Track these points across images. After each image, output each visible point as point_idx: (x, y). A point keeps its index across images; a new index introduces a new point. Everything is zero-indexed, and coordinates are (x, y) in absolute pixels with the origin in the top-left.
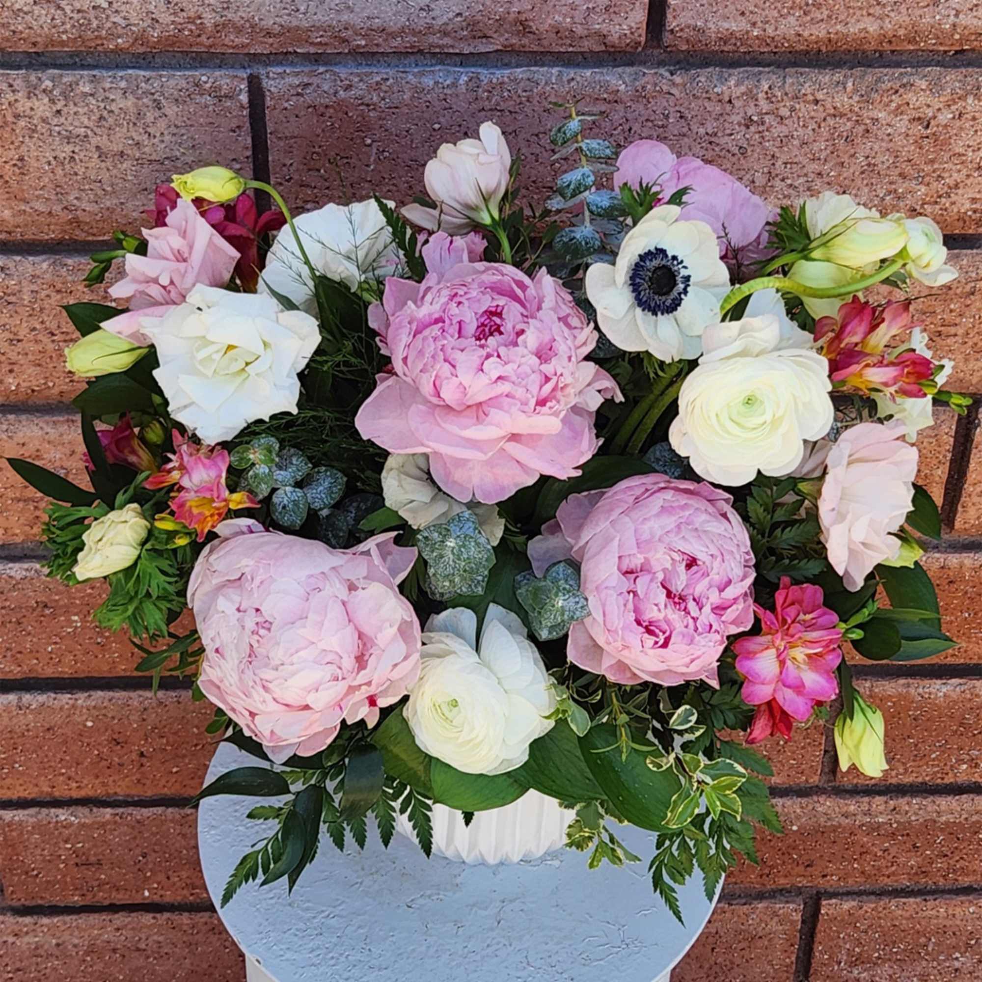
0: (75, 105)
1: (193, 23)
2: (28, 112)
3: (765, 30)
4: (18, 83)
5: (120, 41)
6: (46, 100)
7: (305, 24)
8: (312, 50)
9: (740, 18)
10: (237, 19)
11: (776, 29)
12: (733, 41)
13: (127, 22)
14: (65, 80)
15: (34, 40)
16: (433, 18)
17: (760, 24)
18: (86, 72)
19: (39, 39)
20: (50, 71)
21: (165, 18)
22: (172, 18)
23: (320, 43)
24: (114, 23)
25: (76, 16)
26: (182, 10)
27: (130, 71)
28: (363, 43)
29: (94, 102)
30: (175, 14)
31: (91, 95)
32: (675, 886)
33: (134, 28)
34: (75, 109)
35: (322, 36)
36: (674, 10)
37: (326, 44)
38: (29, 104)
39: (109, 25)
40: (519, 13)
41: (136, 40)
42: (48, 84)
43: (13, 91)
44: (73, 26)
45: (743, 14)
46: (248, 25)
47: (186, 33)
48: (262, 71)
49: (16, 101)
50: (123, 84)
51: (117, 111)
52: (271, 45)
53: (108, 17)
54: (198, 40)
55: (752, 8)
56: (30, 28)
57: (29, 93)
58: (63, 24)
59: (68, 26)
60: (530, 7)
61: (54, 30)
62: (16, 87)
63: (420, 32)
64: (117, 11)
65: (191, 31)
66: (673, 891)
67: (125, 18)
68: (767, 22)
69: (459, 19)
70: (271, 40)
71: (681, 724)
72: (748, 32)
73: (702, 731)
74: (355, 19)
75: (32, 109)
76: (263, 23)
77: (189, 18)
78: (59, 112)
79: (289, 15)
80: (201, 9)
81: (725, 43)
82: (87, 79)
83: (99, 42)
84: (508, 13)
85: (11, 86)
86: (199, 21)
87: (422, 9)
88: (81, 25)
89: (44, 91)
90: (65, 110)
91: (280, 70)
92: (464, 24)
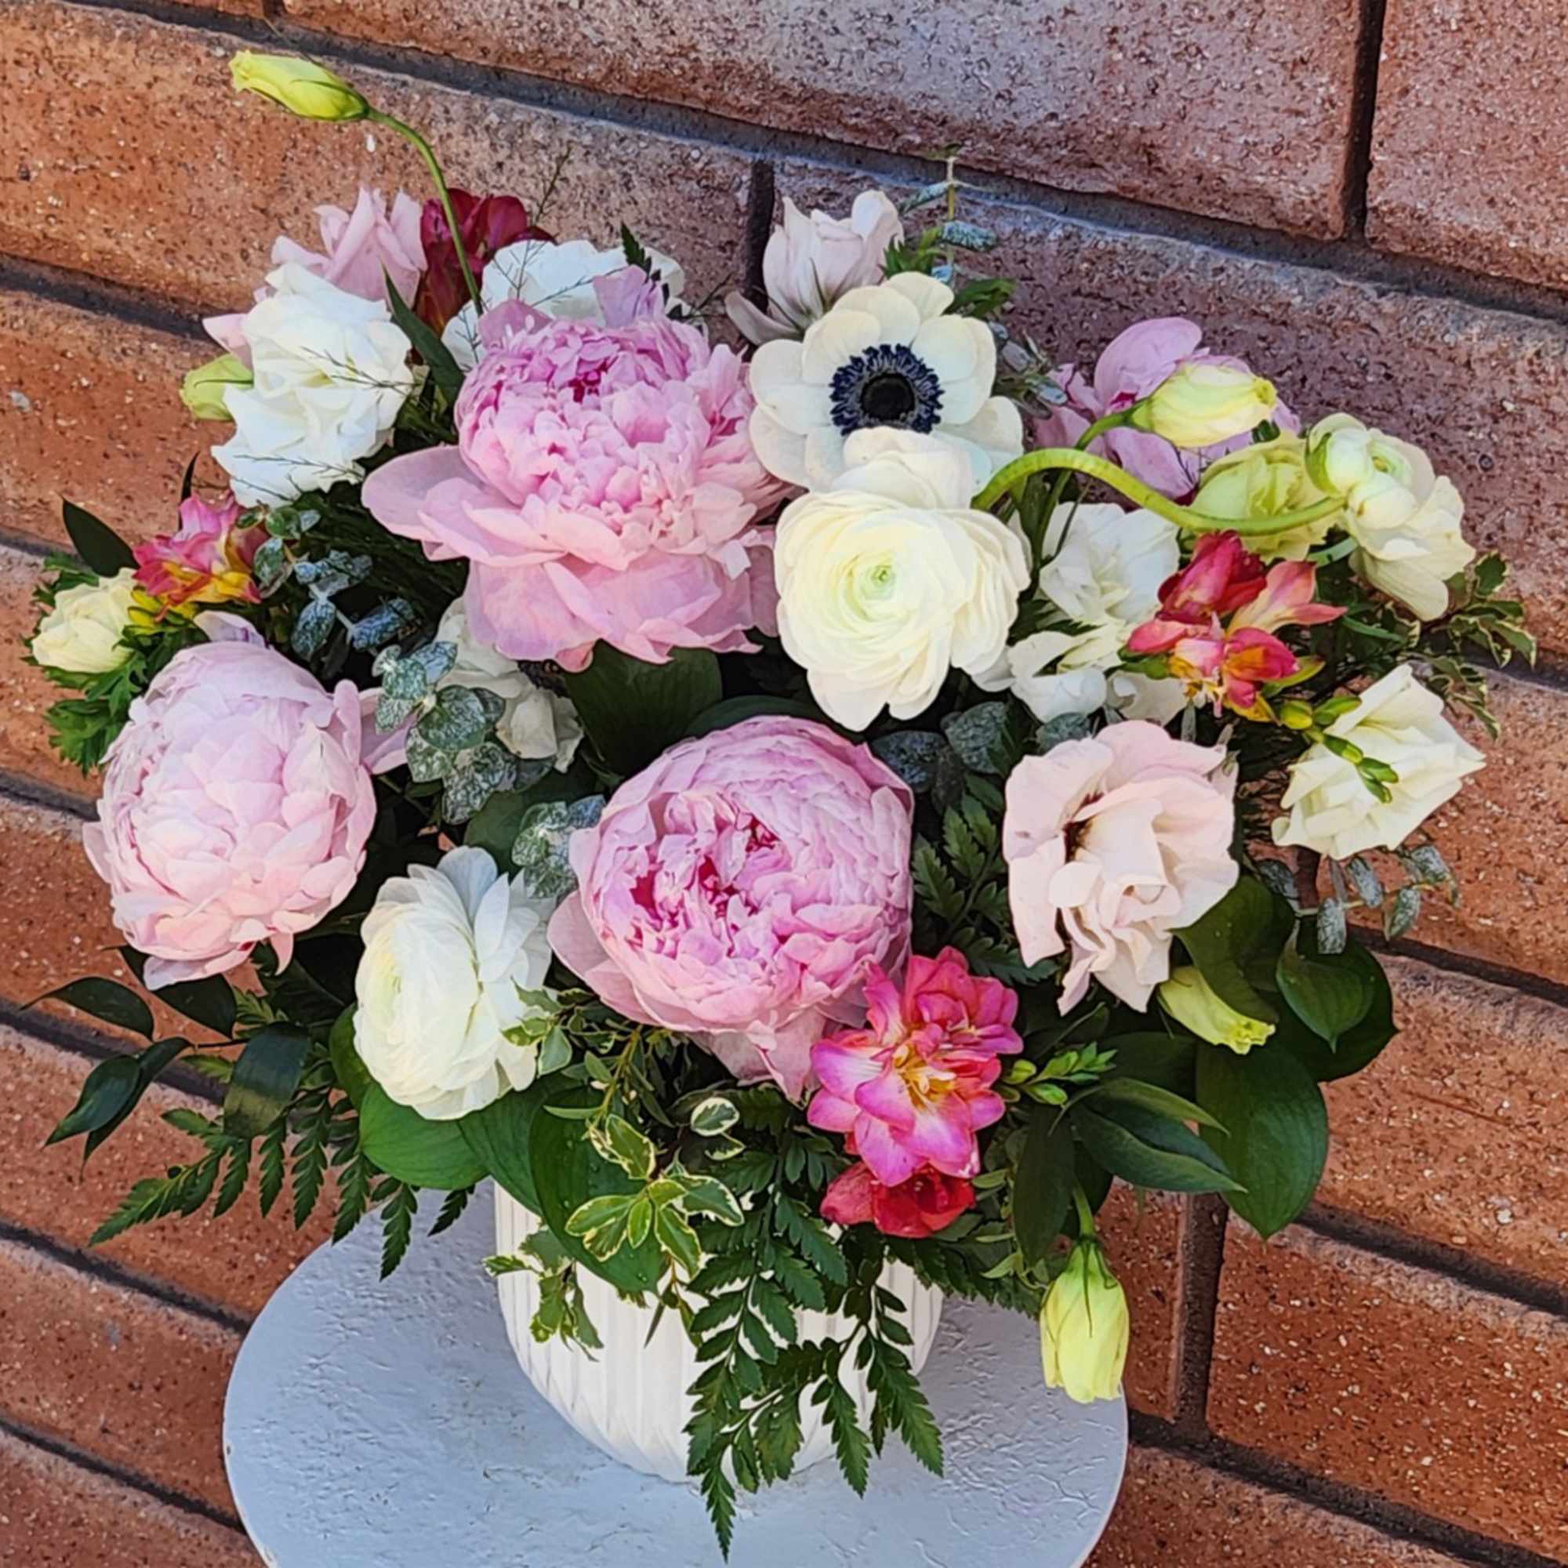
0: (522, 158)
1: (686, 56)
2: (462, 158)
3: (1527, 240)
4: (456, 110)
5: (591, 68)
6: (486, 144)
7: (834, 89)
8: (848, 138)
9: (1487, 209)
10: (744, 62)
11: (1547, 243)
12: (1477, 251)
13: (600, 38)
14: (517, 117)
15: (483, 44)
16: (1015, 115)
17: (1519, 227)
18: (545, 111)
19: (489, 44)
20: (501, 100)
21: (650, 42)
22: (659, 42)
23: (855, 128)
24: (585, 37)
25: (538, 15)
26: (673, 33)
27: (603, 123)
28: (918, 140)
29: (545, 159)
30: (661, 36)
31: (544, 147)
32: (739, 1490)
33: (608, 50)
34: (521, 166)
35: (857, 115)
36: (1381, 173)
37: (864, 131)
38: (464, 145)
39: (576, 38)
40: (1142, 130)
41: (611, 70)
42: (493, 118)
43: (448, 120)
44: (532, 31)
45: (1492, 202)
46: (757, 75)
47: (676, 72)
48: (778, 162)
49: (449, 136)
50: (587, 139)
51: (573, 181)
52: (790, 116)
53: (576, 24)
54: (693, 87)
55: (1507, 195)
56: (479, 23)
57: (469, 126)
58: (521, 24)
59: (525, 29)
60: (1158, 124)
61: (507, 33)
62: (453, 115)
63: (997, 136)
64: (588, 18)
65: (682, 68)
66: (731, 1493)
67: (597, 31)
68: (1533, 226)
69: (1053, 124)
70: (789, 108)
71: (708, 1127)
72: (1499, 239)
73: (737, 1151)
74: (905, 93)
75: (467, 154)
76: (779, 75)
77: (681, 47)
78: (500, 165)
79: (814, 69)
80: (697, 35)
81: (1465, 253)
82: (543, 120)
83: (565, 65)
84: (1126, 127)
85: (447, 111)
86: (693, 55)
87: (999, 96)
88: (543, 31)
89: (487, 128)
90: (508, 164)
91: (799, 162)
92: (1062, 133)
